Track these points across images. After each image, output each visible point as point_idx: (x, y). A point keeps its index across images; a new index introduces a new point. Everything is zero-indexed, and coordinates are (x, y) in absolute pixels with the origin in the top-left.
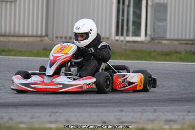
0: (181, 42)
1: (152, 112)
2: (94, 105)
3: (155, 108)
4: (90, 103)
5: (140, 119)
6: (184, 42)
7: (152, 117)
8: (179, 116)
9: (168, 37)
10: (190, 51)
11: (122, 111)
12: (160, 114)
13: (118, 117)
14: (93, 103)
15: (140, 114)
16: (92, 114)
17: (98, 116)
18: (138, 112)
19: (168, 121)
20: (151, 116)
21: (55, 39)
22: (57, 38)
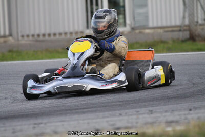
0: (166, 29)
1: (148, 113)
2: (80, 110)
3: (151, 108)
4: (75, 109)
5: (137, 123)
6: (170, 29)
7: (150, 120)
8: (179, 115)
9: (151, 25)
10: (178, 39)
12: (158, 115)
13: (111, 123)
14: (78, 109)
15: (135, 117)
16: (81, 122)
17: (88, 123)
18: (131, 115)
19: (169, 123)
20: (149, 118)
21: (20, 38)
22: (23, 36)
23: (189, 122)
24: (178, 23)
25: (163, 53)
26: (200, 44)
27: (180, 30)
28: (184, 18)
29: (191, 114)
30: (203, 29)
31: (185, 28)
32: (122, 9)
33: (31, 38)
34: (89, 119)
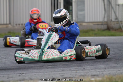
0: (95, 23)
1: (82, 70)
3: (84, 67)
4: (43, 66)
5: (76, 75)
6: (97, 23)
7: (83, 74)
8: (99, 71)
9: (86, 21)
11: (63, 70)
12: (87, 71)
13: (62, 75)
15: (75, 72)
16: (45, 73)
17: (49, 74)
18: (73, 71)
19: (93, 76)
21: (15, 25)
22: (16, 25)
23: (104, 76)
24: (101, 20)
25: (92, 36)
26: (113, 32)
27: (102, 24)
28: (104, 17)
29: (105, 71)
30: (114, 24)
31: (105, 23)
32: (71, 12)
33: (21, 26)
34: (50, 72)
